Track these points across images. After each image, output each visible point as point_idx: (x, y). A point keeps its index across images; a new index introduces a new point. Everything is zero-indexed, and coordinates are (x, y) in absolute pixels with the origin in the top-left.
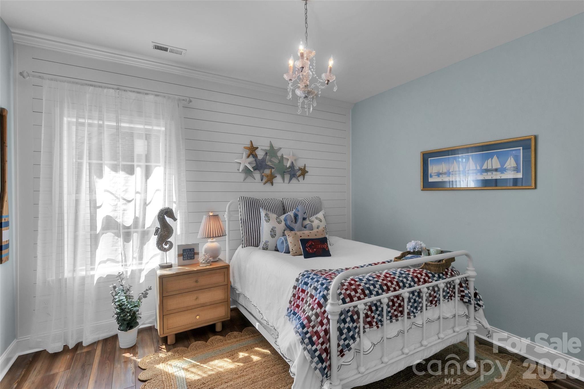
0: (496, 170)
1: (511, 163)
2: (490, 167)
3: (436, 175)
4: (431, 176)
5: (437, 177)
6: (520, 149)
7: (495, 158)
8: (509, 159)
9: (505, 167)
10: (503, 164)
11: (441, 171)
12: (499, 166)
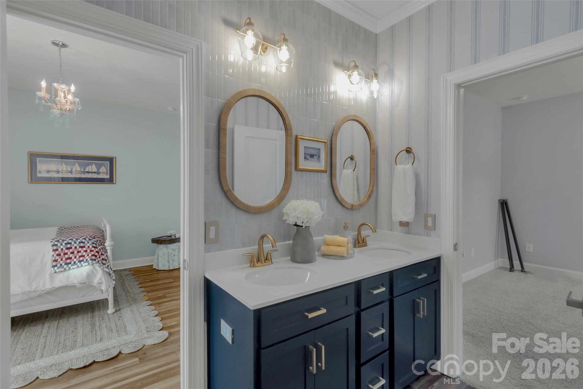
0: (94, 173)
1: (103, 169)
2: (90, 171)
3: (45, 172)
4: (40, 172)
5: (47, 173)
6: (108, 163)
7: (94, 165)
8: (102, 167)
9: (99, 171)
10: (98, 170)
11: (50, 170)
12: (95, 170)
